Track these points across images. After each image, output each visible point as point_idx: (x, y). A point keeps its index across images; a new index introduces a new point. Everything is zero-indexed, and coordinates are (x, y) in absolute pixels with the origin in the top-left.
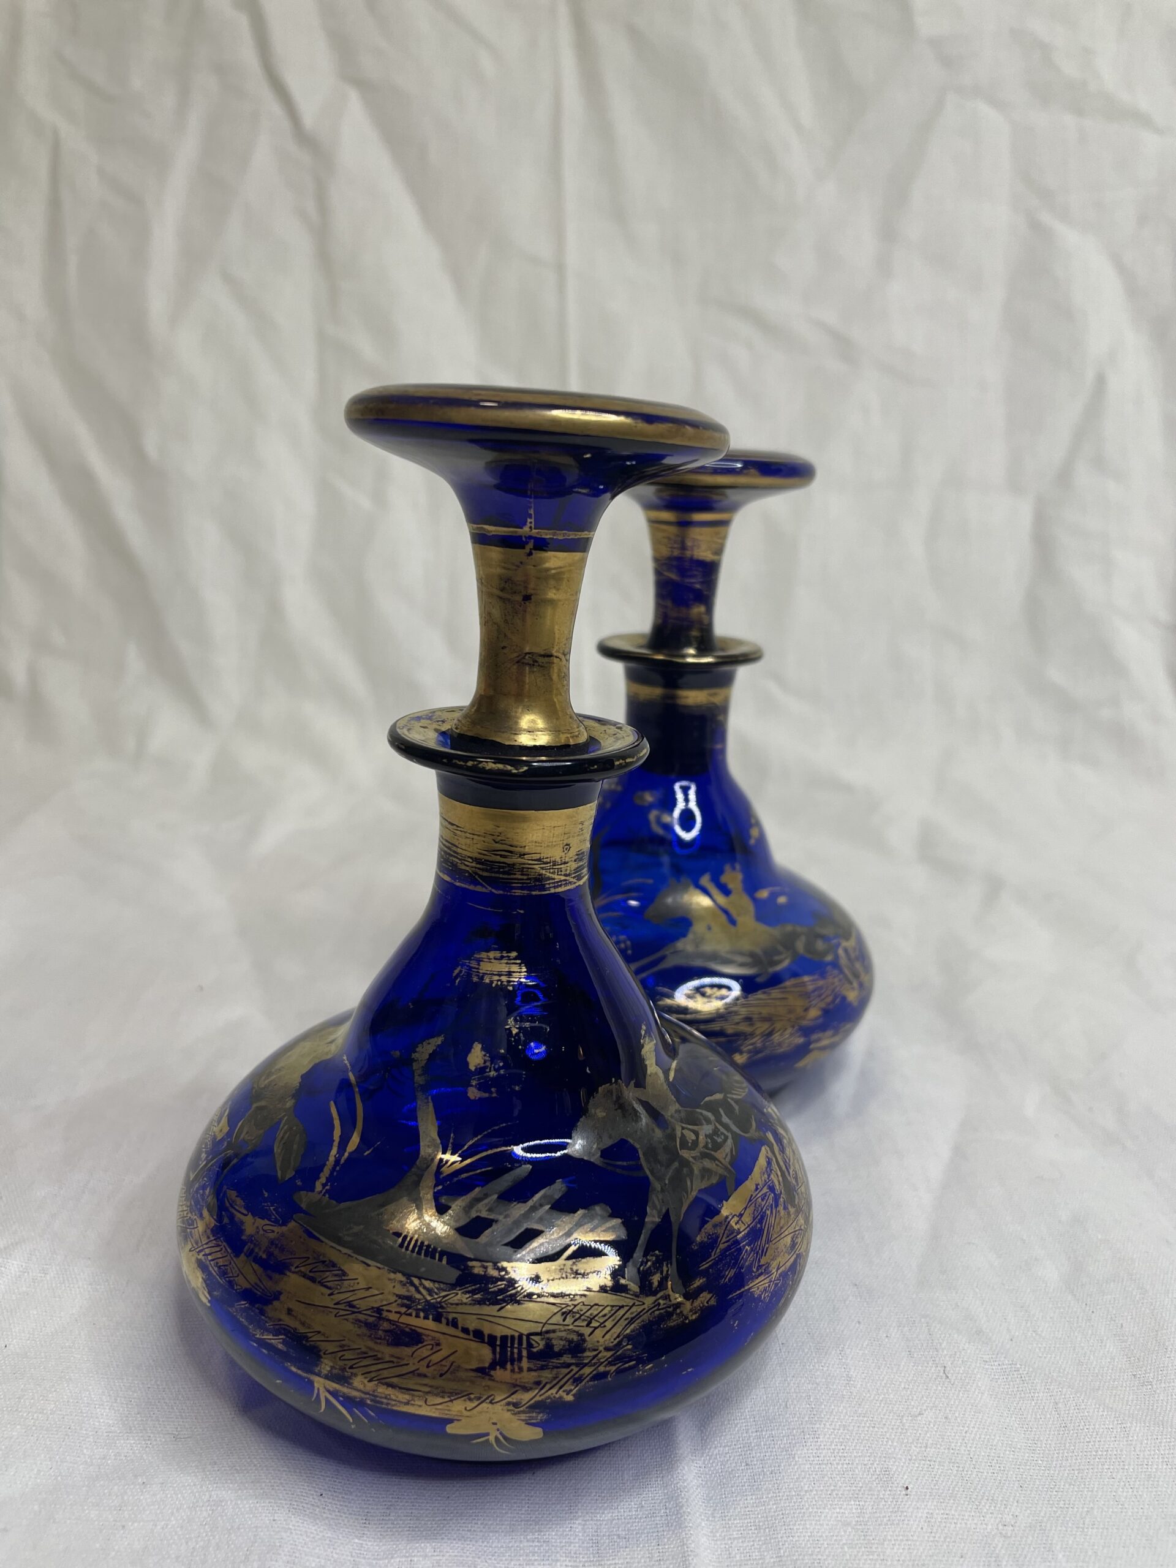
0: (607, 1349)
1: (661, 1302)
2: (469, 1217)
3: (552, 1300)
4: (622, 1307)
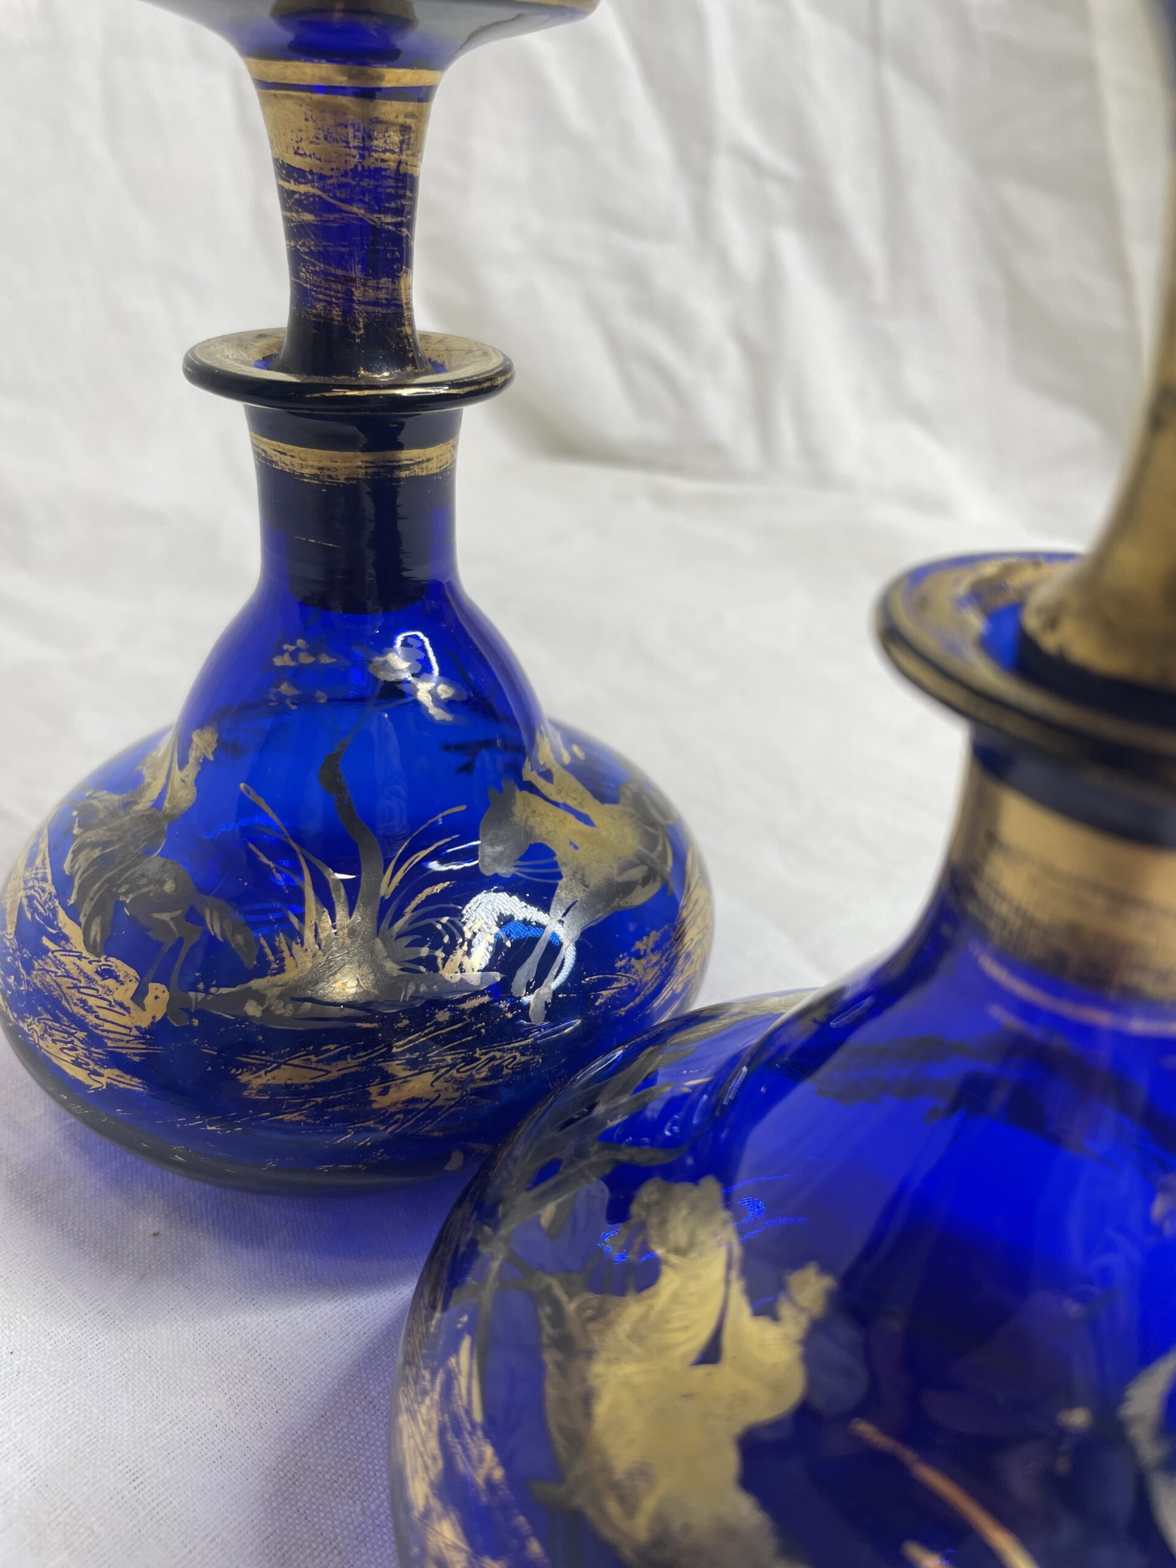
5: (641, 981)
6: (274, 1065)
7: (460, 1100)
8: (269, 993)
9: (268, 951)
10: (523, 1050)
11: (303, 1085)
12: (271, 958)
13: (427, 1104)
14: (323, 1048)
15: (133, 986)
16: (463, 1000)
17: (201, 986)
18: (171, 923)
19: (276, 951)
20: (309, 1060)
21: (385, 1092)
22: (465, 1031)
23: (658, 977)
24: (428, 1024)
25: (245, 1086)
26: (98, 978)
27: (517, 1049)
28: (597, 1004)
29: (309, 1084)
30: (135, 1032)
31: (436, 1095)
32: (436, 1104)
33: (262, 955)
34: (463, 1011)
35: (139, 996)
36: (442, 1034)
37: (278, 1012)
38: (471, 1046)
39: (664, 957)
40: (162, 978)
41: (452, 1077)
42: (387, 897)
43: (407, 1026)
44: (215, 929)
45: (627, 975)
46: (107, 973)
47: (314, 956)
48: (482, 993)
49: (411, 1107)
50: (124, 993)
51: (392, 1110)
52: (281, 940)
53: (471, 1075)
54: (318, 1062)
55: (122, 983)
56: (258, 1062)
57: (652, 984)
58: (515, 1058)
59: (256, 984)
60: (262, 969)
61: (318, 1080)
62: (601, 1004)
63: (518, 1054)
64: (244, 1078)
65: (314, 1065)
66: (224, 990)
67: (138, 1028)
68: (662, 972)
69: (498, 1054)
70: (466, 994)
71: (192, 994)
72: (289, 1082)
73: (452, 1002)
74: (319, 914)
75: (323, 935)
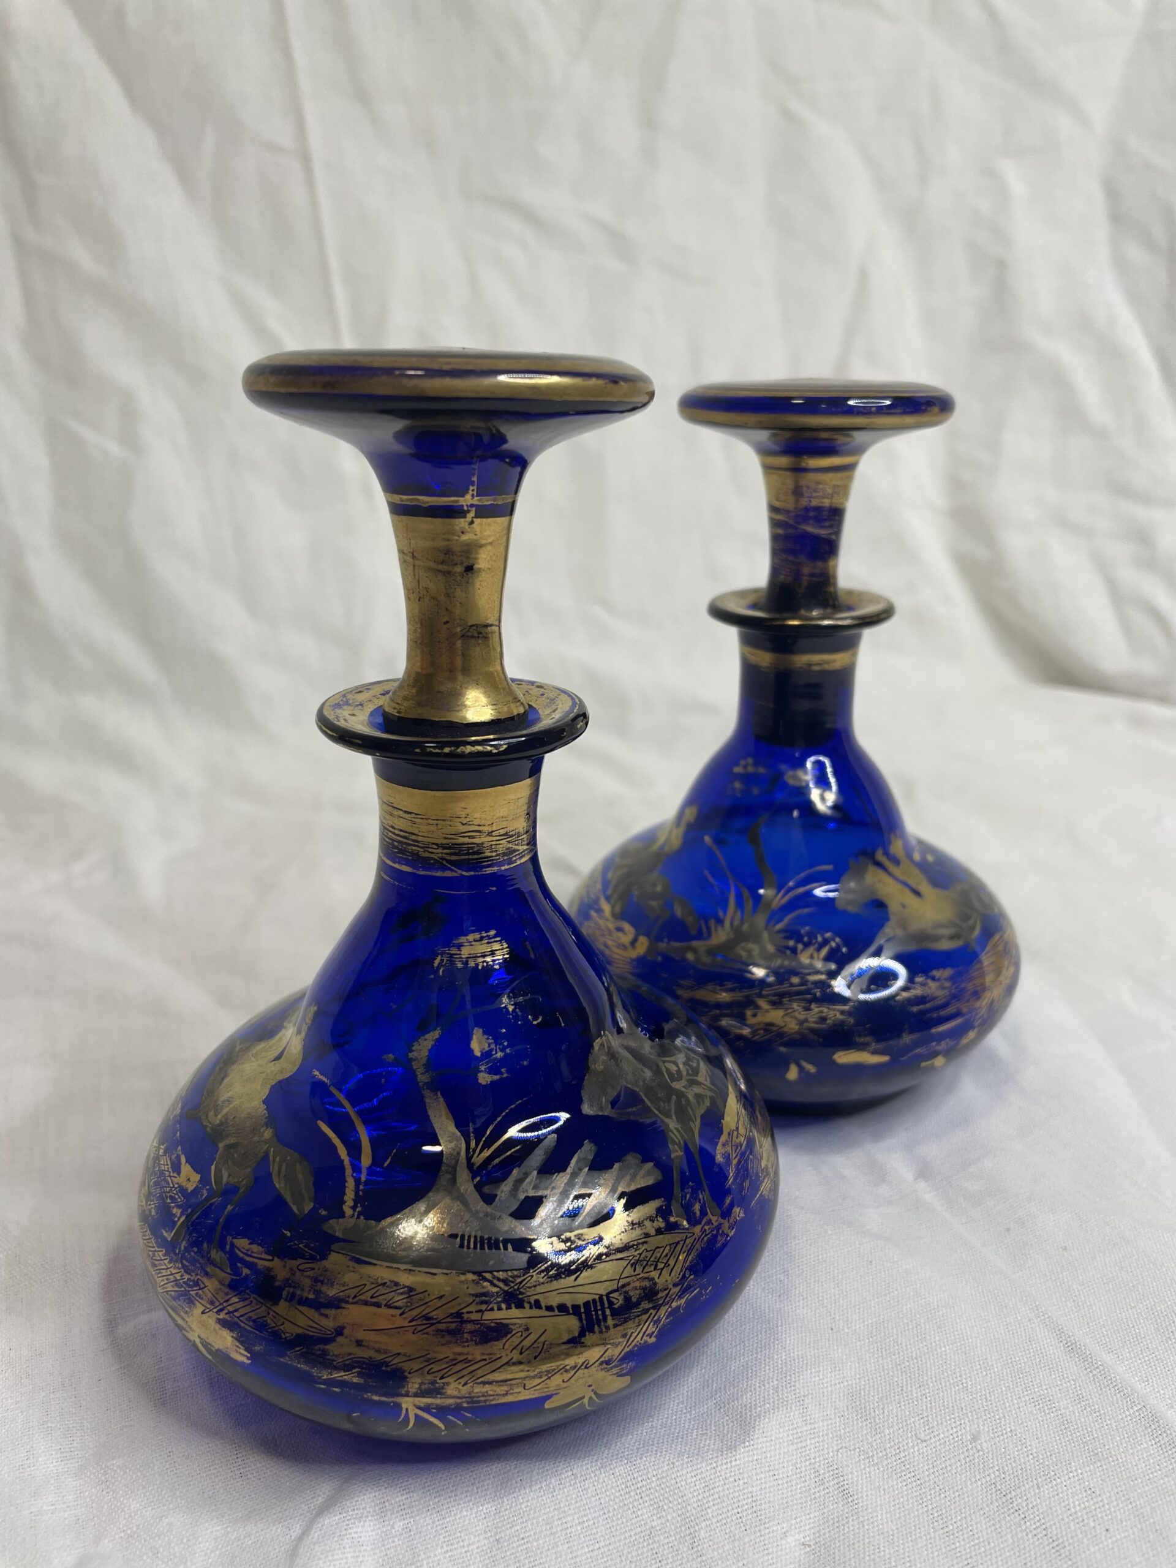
0: (675, 1285)
1: (706, 1227)
2: (519, 1200)
3: (620, 1256)
4: (678, 1243)
5: (931, 995)
6: (697, 988)
7: (797, 1032)
8: (700, 949)
9: (703, 927)
10: (842, 1012)
11: (709, 1002)
12: (705, 931)
13: (778, 1029)
15: (631, 937)
16: (809, 974)
17: (666, 940)
18: (656, 907)
19: (708, 928)
20: (713, 987)
21: (754, 1015)
22: (808, 992)
23: (947, 997)
25: (678, 997)
26: (615, 931)
27: (838, 1010)
30: (628, 961)
31: (784, 1025)
32: (783, 1030)
33: (700, 930)
34: (807, 981)
35: (633, 943)
36: (793, 990)
37: (703, 960)
38: (810, 1001)
39: (954, 987)
40: (647, 935)
41: (795, 1015)
42: (774, 911)
44: (678, 912)
46: (619, 929)
47: (728, 934)
48: (822, 973)
49: (768, 1027)
50: (626, 939)
51: (757, 1027)
52: (712, 923)
53: (807, 1019)
54: (720, 991)
55: (626, 935)
56: (689, 985)
57: (941, 1000)
58: (835, 1016)
59: (695, 943)
60: (700, 936)
61: (719, 1002)
64: (679, 993)
65: (717, 992)
66: (677, 944)
67: (630, 959)
68: (951, 994)
69: (826, 1010)
71: (660, 944)
72: (702, 999)
73: (802, 973)
74: (735, 913)
75: (736, 923)
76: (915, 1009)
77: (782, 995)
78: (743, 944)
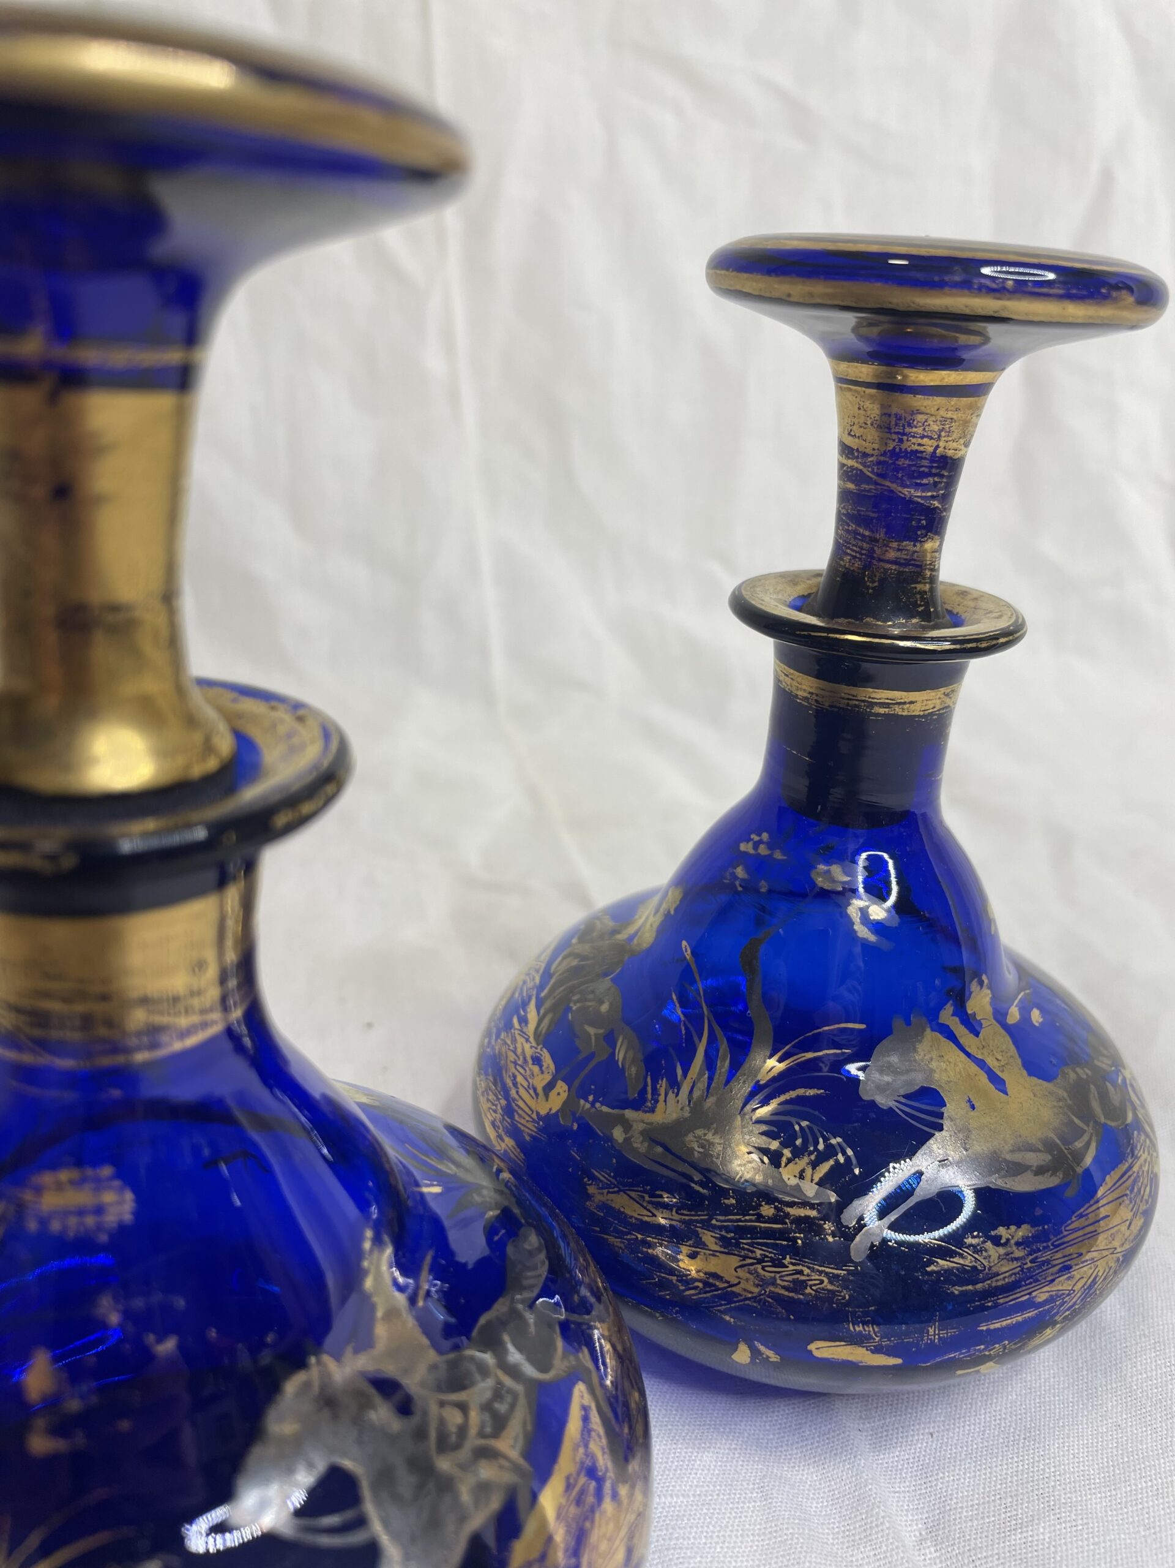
5: (990, 1268)
6: (616, 1189)
7: (756, 1297)
8: (635, 1126)
9: (649, 1089)
10: (833, 1278)
11: (631, 1217)
12: (649, 1096)
13: (726, 1285)
14: (657, 1192)
15: (548, 1078)
16: (792, 1205)
17: (591, 1098)
18: (593, 1038)
19: (655, 1091)
20: (643, 1197)
21: (693, 1256)
22: (783, 1234)
23: (1015, 1274)
24: (751, 1212)
25: (589, 1197)
26: (530, 1061)
27: (827, 1274)
28: (929, 1269)
29: (636, 1219)
30: (534, 1116)
31: (736, 1281)
32: (734, 1289)
33: (643, 1091)
34: (787, 1215)
35: (549, 1087)
36: (761, 1228)
37: (635, 1145)
38: (784, 1251)
39: (1031, 1257)
40: (568, 1081)
41: (755, 1270)
42: (762, 1082)
43: (732, 1205)
44: (620, 1056)
45: (976, 1256)
46: (537, 1060)
47: (682, 1109)
48: (812, 1207)
49: (711, 1280)
50: (541, 1081)
52: (663, 1085)
53: (775, 1278)
54: (649, 1202)
55: (542, 1073)
56: (606, 1181)
57: (1004, 1278)
58: (822, 1282)
59: (629, 1114)
60: (638, 1104)
61: (646, 1219)
62: (933, 1272)
63: (826, 1280)
64: (591, 1190)
65: (645, 1204)
66: (605, 1109)
67: (538, 1114)
68: (1022, 1270)
69: (806, 1271)
70: (796, 1200)
71: (582, 1102)
72: (622, 1210)
73: (781, 1202)
74: (701, 1075)
75: (697, 1094)
76: (956, 1290)
77: (742, 1231)
78: (699, 1132)
